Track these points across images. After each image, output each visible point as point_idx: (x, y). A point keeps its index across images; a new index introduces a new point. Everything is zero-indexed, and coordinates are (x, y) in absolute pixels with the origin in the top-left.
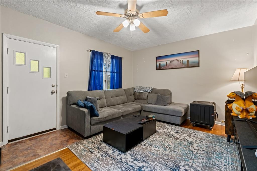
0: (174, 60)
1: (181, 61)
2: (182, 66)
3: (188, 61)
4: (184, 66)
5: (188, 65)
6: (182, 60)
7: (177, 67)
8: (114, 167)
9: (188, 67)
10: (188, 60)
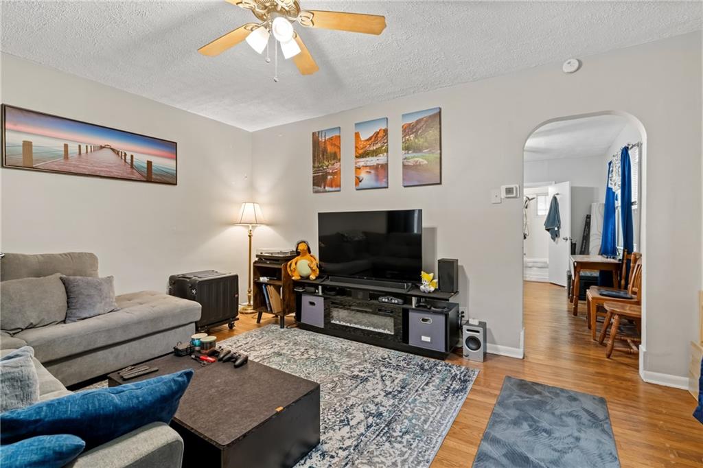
0: (102, 147)
1: (128, 158)
2: (132, 173)
3: (149, 163)
4: (136, 175)
5: (149, 176)
6: (132, 156)
7: (112, 175)
8: (381, 457)
9: (149, 180)
10: (149, 160)
